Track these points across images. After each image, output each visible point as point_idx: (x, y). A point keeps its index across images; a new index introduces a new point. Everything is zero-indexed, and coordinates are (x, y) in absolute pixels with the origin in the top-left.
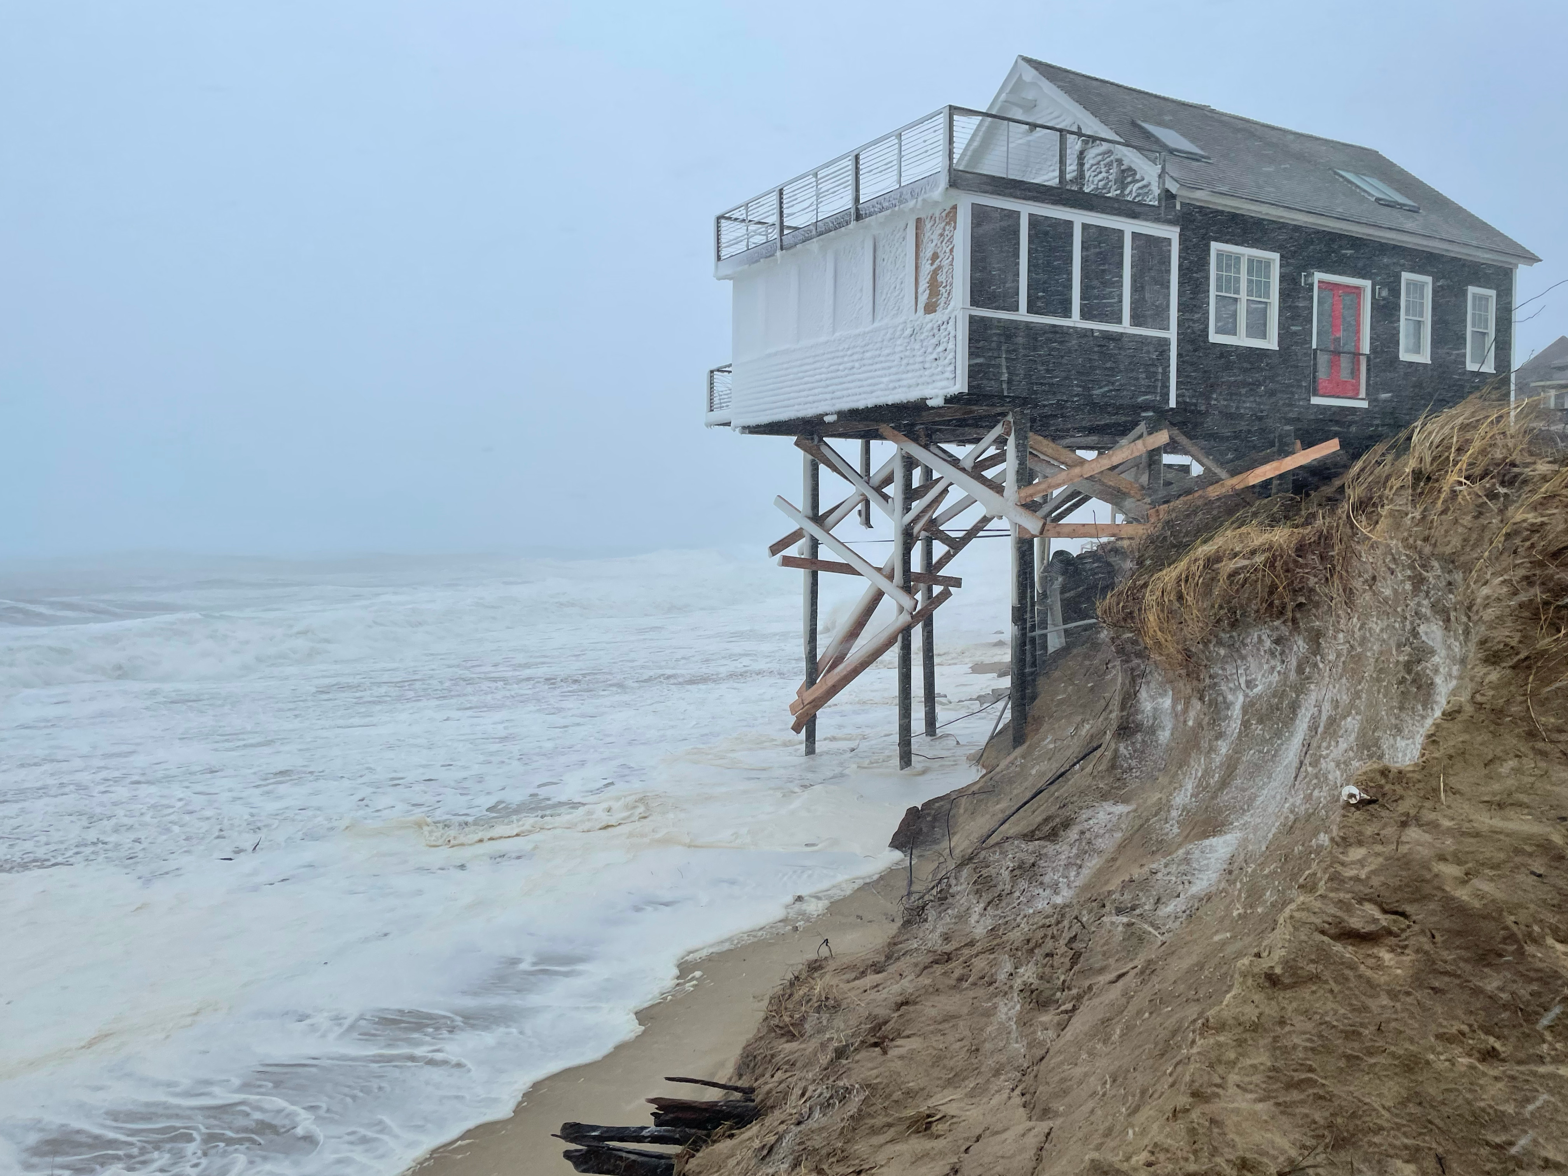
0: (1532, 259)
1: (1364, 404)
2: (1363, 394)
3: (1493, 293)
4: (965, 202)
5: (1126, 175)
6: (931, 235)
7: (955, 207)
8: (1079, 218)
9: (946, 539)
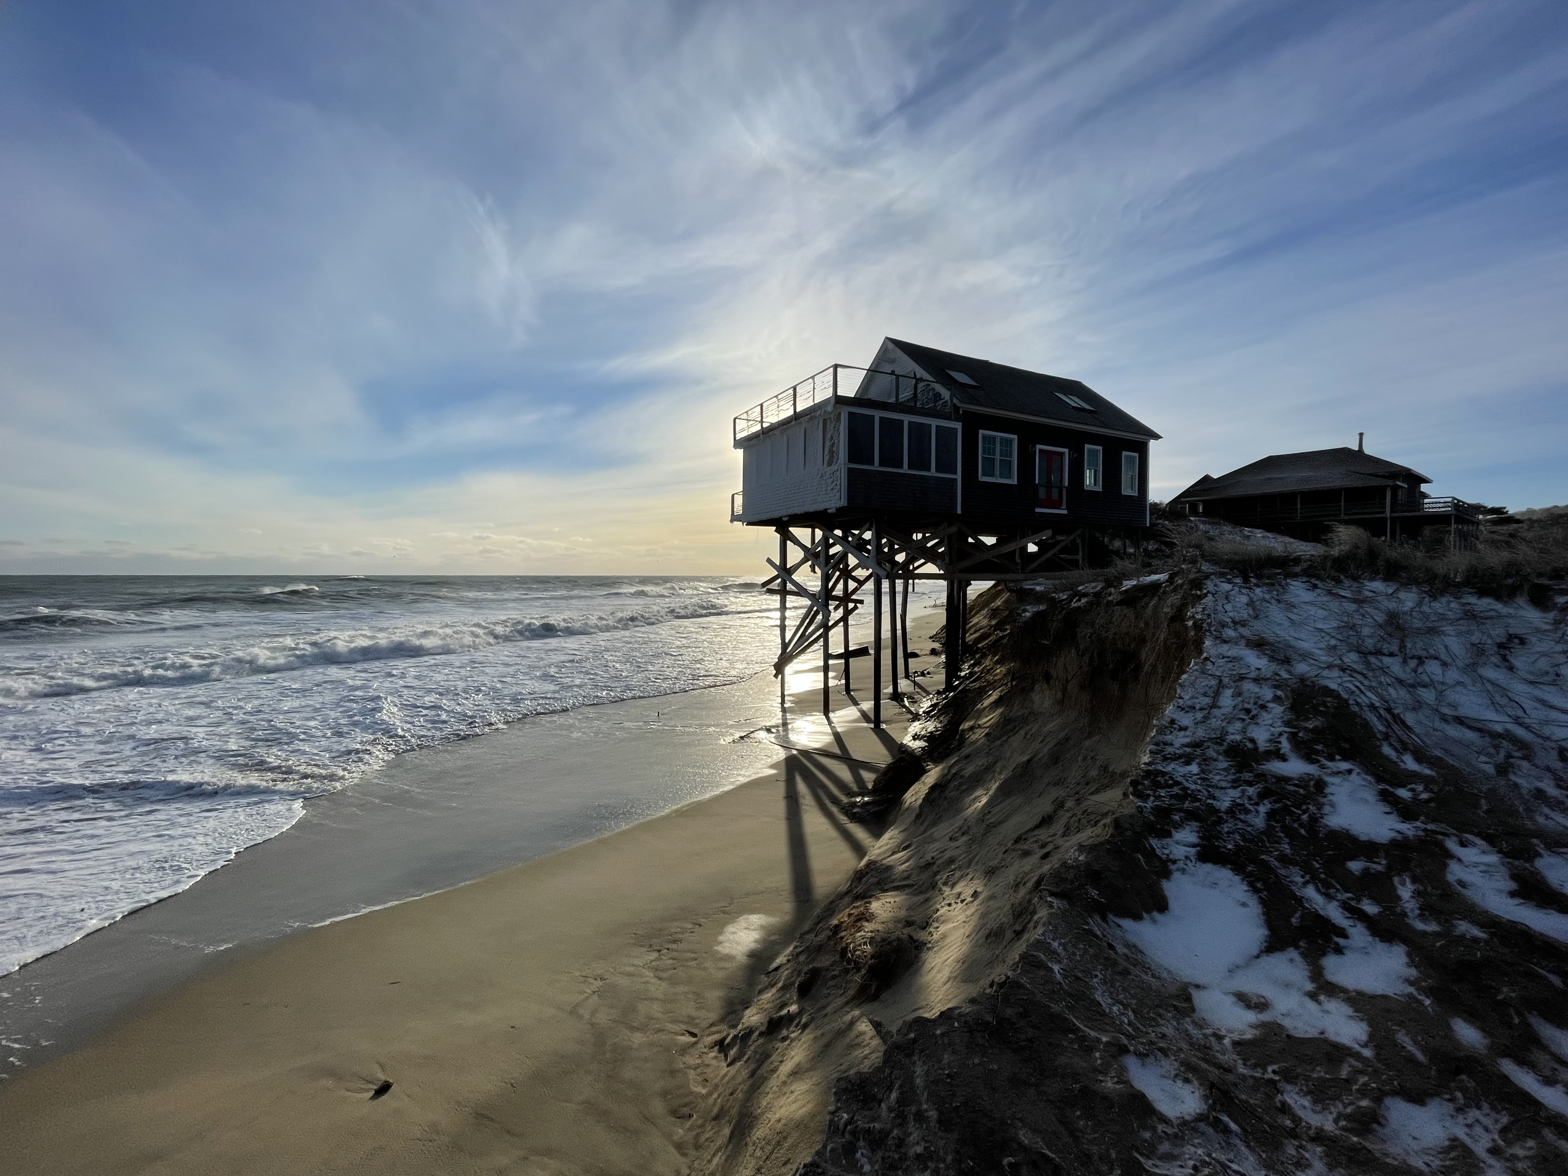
0: (1157, 437)
1: (1065, 512)
2: (1064, 506)
3: (1137, 455)
4: (845, 411)
5: (937, 396)
6: (830, 427)
7: (840, 413)
8: (907, 419)
9: (855, 579)
